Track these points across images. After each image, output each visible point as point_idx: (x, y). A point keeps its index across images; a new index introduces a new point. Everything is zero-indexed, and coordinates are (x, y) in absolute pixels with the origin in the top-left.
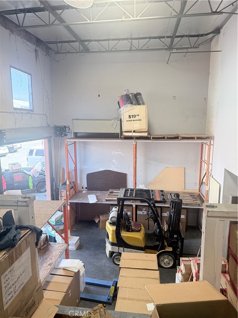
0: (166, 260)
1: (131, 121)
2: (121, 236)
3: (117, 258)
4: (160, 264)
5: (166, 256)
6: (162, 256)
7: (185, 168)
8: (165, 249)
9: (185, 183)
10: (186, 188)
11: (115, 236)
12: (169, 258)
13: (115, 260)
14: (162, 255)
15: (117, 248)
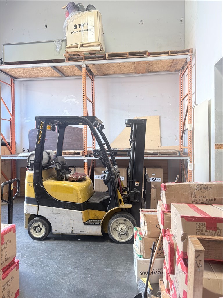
0: (121, 227)
1: (77, 32)
2: (42, 185)
3: (36, 227)
4: (111, 236)
5: (121, 219)
6: (114, 219)
7: (160, 116)
8: (118, 206)
9: (161, 138)
10: (163, 145)
11: (32, 185)
12: (127, 223)
13: (32, 230)
14: (113, 217)
15: (36, 206)
